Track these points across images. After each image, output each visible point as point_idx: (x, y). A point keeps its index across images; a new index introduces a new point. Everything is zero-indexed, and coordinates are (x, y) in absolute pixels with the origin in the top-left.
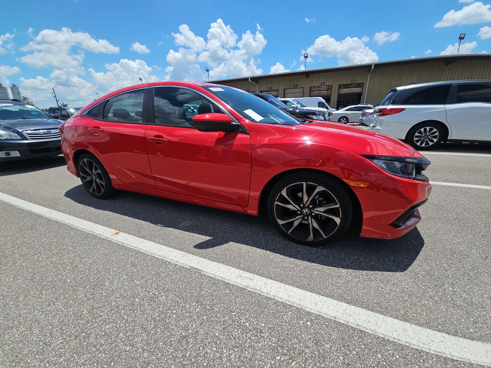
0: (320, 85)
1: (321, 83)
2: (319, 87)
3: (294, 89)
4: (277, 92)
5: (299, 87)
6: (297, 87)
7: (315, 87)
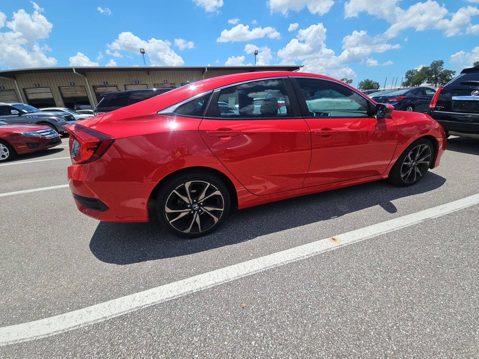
0: (163, 83)
1: (164, 81)
2: (162, 84)
3: (135, 85)
4: (115, 88)
5: (142, 84)
6: (140, 84)
7: (159, 85)
